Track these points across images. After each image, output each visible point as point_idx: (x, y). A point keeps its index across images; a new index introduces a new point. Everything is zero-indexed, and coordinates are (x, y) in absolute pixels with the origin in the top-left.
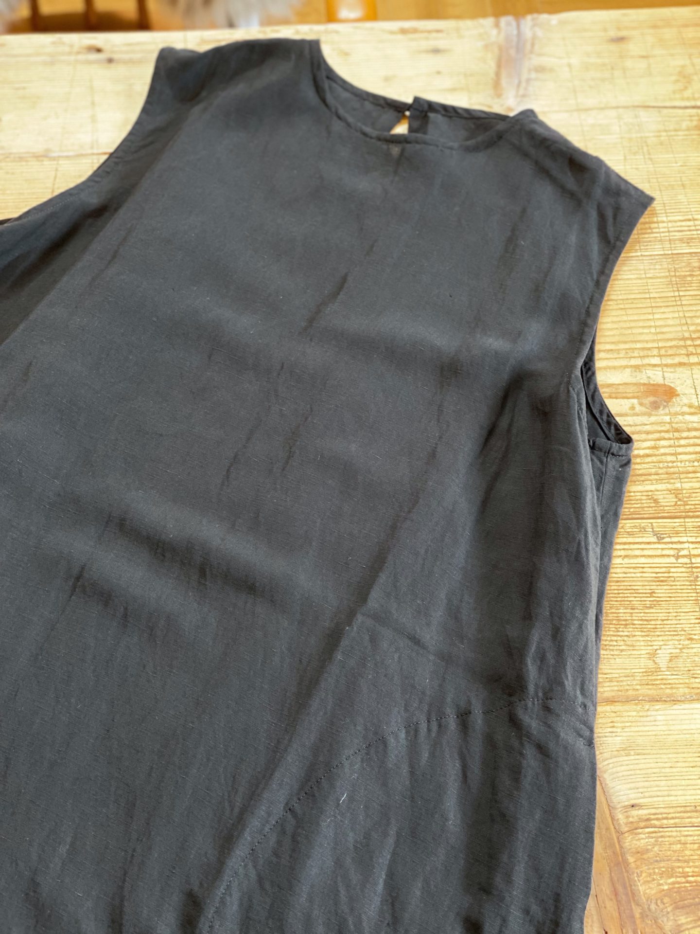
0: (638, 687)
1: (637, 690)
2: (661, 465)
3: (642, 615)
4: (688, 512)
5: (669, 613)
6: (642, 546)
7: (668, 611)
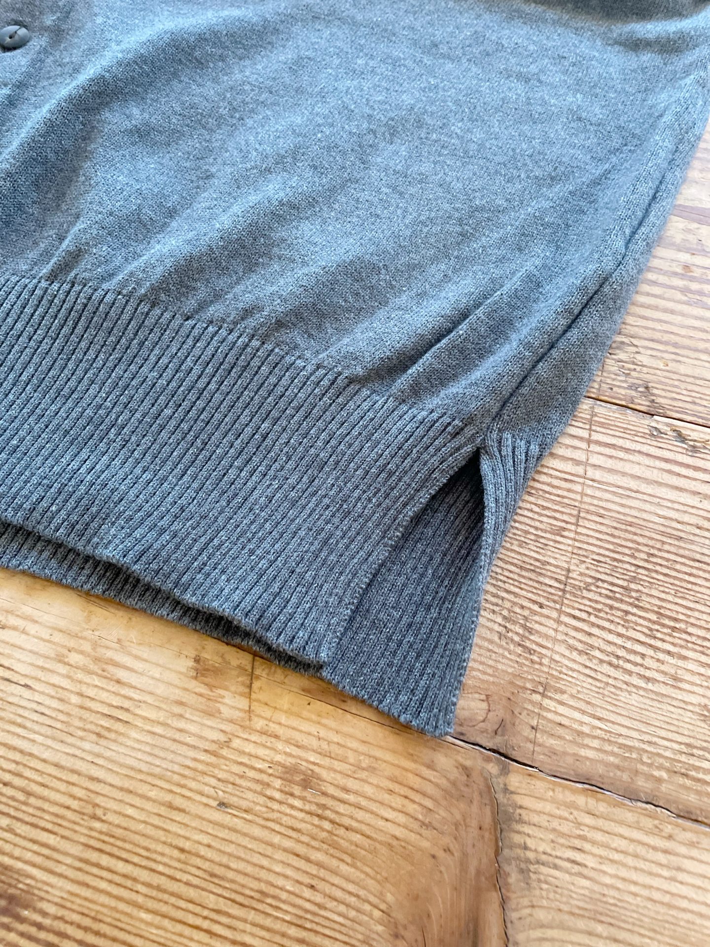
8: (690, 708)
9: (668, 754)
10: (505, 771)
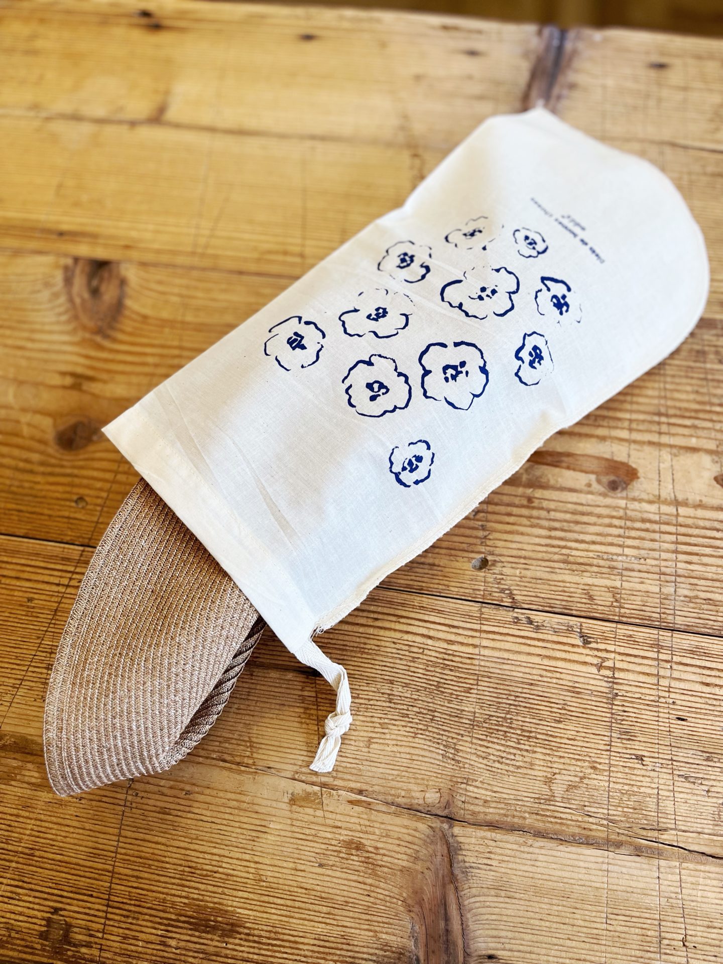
0: (527, 815)
1: (524, 818)
2: (605, 557)
3: (549, 728)
4: (623, 617)
5: (578, 732)
6: (566, 648)
7: (577, 729)
8: (539, 778)
9: (528, 804)
10: (451, 827)
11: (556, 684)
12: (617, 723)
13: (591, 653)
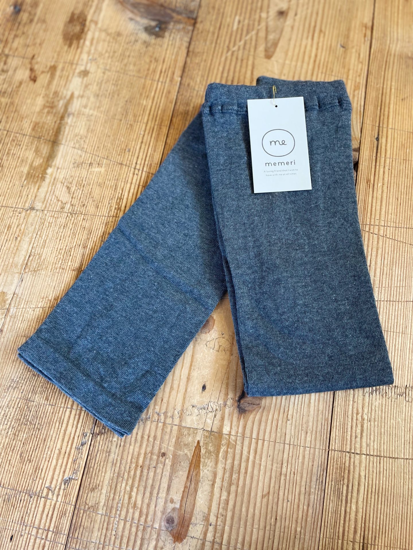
11: (43, 457)
12: (15, 494)
13: (58, 484)
